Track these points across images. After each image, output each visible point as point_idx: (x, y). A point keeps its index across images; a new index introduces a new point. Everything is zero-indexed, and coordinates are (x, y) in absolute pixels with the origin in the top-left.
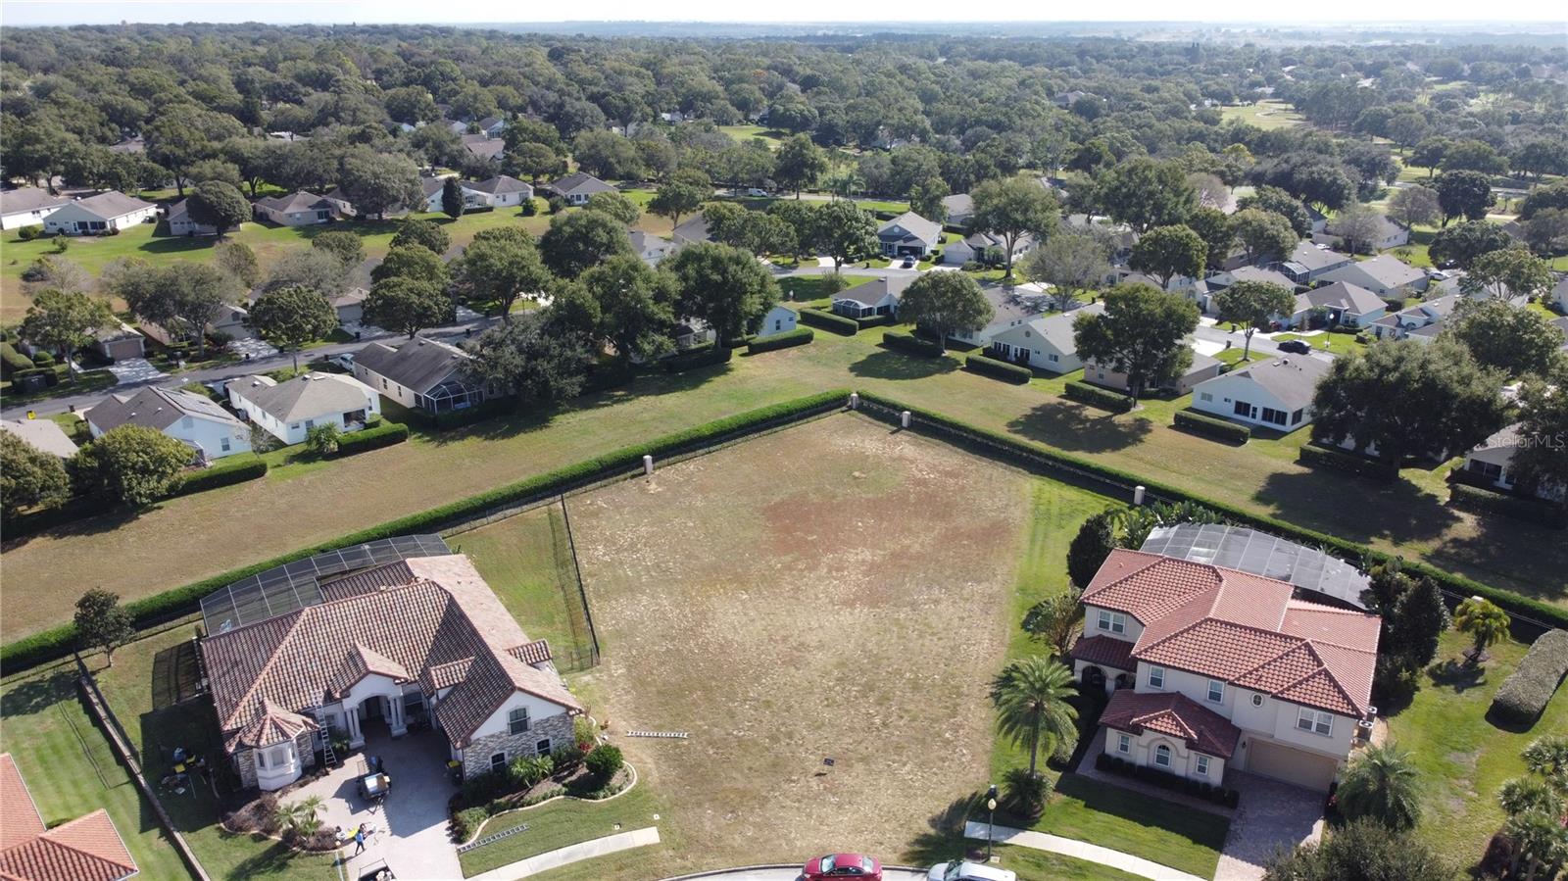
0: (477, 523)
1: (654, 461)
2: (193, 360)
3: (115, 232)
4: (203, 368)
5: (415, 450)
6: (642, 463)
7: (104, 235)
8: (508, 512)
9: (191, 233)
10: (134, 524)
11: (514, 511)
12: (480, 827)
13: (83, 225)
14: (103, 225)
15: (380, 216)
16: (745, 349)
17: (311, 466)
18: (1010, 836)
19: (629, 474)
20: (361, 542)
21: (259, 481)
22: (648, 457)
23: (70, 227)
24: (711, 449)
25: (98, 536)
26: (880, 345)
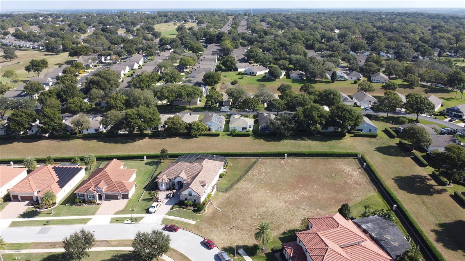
0: (240, 158)
1: (287, 156)
2: (237, 108)
3: (255, 75)
4: (237, 111)
5: (249, 140)
6: (284, 156)
7: (254, 75)
8: (248, 157)
9: (269, 78)
10: (192, 139)
11: (249, 157)
12: (176, 209)
13: (250, 73)
14: (254, 73)
15: (314, 79)
16: (353, 135)
17: (229, 137)
18: (245, 255)
19: (280, 157)
20: (215, 154)
21: (217, 137)
22: (286, 155)
23: (248, 73)
24: (305, 157)
25: (185, 140)
26: (396, 144)
